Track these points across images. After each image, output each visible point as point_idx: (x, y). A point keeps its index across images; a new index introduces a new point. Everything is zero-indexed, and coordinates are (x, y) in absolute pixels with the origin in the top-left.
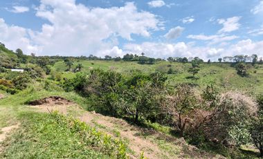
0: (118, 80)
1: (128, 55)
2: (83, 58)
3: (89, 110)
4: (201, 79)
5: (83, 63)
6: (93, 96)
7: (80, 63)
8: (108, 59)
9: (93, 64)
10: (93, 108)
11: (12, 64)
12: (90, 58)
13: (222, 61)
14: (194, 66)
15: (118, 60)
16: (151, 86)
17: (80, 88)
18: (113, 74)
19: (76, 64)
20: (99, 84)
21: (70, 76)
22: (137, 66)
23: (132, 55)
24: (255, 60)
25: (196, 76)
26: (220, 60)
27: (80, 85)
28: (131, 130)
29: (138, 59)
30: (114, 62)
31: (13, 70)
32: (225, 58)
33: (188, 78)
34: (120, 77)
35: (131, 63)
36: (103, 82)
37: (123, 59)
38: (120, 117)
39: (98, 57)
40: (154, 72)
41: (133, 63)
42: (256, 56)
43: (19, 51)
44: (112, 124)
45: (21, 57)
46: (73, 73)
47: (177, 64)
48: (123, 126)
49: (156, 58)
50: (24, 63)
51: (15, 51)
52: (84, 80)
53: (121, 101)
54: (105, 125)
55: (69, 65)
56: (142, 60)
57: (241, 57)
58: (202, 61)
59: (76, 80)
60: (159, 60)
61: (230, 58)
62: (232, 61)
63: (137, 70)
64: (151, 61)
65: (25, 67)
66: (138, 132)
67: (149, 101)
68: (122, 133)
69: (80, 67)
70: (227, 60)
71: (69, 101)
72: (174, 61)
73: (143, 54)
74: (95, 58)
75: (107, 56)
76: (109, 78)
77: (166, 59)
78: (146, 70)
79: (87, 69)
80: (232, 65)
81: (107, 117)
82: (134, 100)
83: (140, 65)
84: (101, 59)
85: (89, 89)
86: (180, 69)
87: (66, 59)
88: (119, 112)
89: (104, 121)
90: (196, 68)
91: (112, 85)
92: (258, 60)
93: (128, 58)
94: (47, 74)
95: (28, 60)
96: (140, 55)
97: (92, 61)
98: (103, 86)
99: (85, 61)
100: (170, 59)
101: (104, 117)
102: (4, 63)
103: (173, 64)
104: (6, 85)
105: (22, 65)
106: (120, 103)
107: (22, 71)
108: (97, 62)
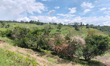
0: (28, 32)
2: (10, 22)
3: (15, 45)
4: (62, 32)
5: (10, 24)
6: (16, 39)
7: (9, 24)
8: (22, 22)
9: (15, 24)
10: (16, 45)
12: (13, 21)
13: (70, 25)
14: (59, 26)
15: (27, 23)
16: (44, 34)
17: (9, 36)
18: (26, 29)
19: (6, 24)
20: (19, 33)
21: (4, 30)
22: (36, 26)
23: (33, 21)
24: (81, 24)
25: (60, 30)
26: (69, 24)
27: (9, 34)
28: (35, 54)
29: (36, 23)
30: (25, 24)
32: (71, 23)
33: (57, 31)
34: (29, 31)
36: (21, 33)
37: (29, 22)
38: (30, 48)
39: (17, 21)
40: (43, 28)
41: (34, 24)
42: (82, 23)
44: (26, 52)
47: (53, 25)
48: (31, 52)
49: (44, 23)
52: (11, 32)
53: (30, 41)
54: (23, 52)
55: (3, 25)
56: (38, 23)
57: (76, 23)
58: (62, 24)
59: (7, 32)
60: (46, 23)
61: (73, 23)
62: (73, 25)
63: (36, 28)
64: (42, 24)
66: (38, 54)
67: (44, 41)
68: (31, 55)
69: (9, 26)
70: (72, 24)
71: (4, 42)
72: (52, 24)
73: (38, 21)
74: (16, 22)
75: (22, 21)
76: (24, 31)
77: (48, 23)
78: (40, 27)
79: (12, 27)
80: (73, 26)
81: (24, 49)
82: (36, 40)
84: (19, 22)
85: (14, 36)
86: (54, 28)
87: (1, 22)
88: (29, 46)
89: (22, 50)
90: (60, 27)
91: (25, 34)
92: (83, 24)
93: (31, 22)
96: (37, 21)
97: (15, 23)
98: (21, 34)
99: (11, 23)
100: (50, 23)
101: (22, 48)
103: (51, 25)
106: (29, 42)
108: (17, 24)
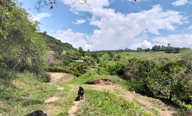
0: (153, 67)
1: (156, 46)
2: (121, 51)
3: (130, 90)
5: (121, 54)
6: (133, 80)
7: (119, 54)
8: (139, 50)
9: (128, 55)
10: (133, 89)
11: (76, 57)
12: (125, 50)
15: (147, 50)
17: (121, 73)
18: (148, 62)
19: (116, 55)
20: (137, 70)
21: (113, 64)
22: (164, 55)
23: (159, 46)
27: (121, 70)
28: (169, 110)
29: (165, 49)
30: (144, 53)
31: (77, 61)
34: (154, 65)
35: (159, 52)
36: (140, 68)
37: (152, 50)
38: (157, 98)
39: (132, 49)
40: (180, 59)
43: (80, 48)
44: (150, 103)
45: (82, 52)
46: (114, 62)
48: (160, 106)
49: (181, 48)
50: (84, 56)
51: (78, 49)
52: (123, 67)
53: (156, 84)
54: (144, 104)
55: (112, 56)
56: (169, 50)
59: (117, 67)
60: (185, 49)
63: (165, 58)
64: (177, 50)
65: (84, 58)
66: (175, 112)
68: (160, 112)
69: (119, 57)
71: (114, 82)
73: (169, 45)
74: (129, 51)
75: (138, 49)
76: (145, 65)
78: (173, 58)
79: (124, 58)
81: (146, 97)
82: (167, 83)
83: (167, 54)
84: (134, 51)
85: (129, 74)
87: (109, 52)
88: (155, 93)
89: (144, 100)
91: (147, 72)
93: (156, 49)
94: (98, 63)
95: (86, 54)
96: (166, 46)
97: (128, 53)
98: (140, 71)
99: (123, 53)
101: (142, 97)
102: (72, 57)
104: (73, 71)
105: (82, 57)
106: (155, 86)
107: (82, 61)
108: (131, 53)
